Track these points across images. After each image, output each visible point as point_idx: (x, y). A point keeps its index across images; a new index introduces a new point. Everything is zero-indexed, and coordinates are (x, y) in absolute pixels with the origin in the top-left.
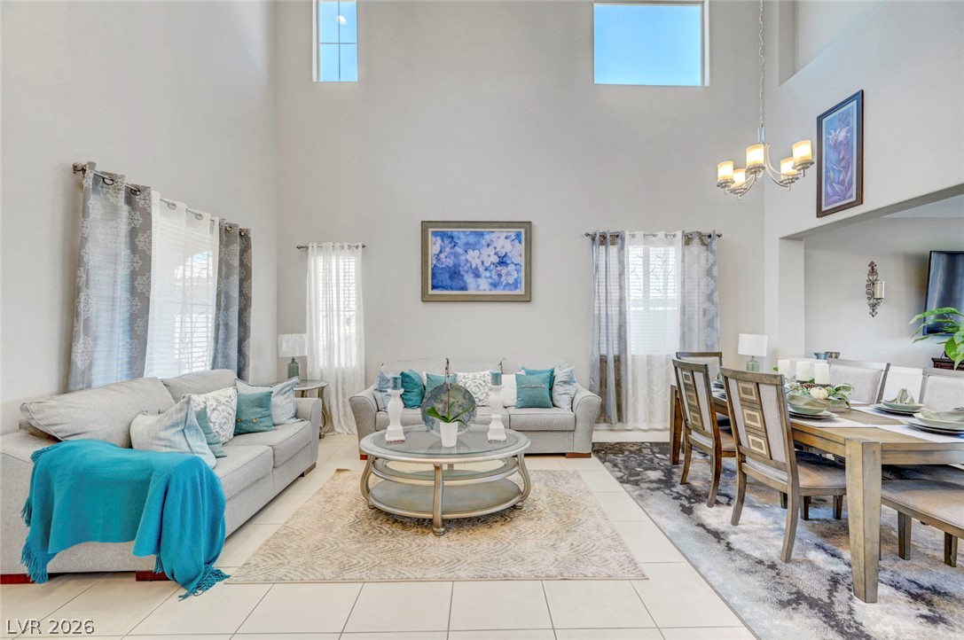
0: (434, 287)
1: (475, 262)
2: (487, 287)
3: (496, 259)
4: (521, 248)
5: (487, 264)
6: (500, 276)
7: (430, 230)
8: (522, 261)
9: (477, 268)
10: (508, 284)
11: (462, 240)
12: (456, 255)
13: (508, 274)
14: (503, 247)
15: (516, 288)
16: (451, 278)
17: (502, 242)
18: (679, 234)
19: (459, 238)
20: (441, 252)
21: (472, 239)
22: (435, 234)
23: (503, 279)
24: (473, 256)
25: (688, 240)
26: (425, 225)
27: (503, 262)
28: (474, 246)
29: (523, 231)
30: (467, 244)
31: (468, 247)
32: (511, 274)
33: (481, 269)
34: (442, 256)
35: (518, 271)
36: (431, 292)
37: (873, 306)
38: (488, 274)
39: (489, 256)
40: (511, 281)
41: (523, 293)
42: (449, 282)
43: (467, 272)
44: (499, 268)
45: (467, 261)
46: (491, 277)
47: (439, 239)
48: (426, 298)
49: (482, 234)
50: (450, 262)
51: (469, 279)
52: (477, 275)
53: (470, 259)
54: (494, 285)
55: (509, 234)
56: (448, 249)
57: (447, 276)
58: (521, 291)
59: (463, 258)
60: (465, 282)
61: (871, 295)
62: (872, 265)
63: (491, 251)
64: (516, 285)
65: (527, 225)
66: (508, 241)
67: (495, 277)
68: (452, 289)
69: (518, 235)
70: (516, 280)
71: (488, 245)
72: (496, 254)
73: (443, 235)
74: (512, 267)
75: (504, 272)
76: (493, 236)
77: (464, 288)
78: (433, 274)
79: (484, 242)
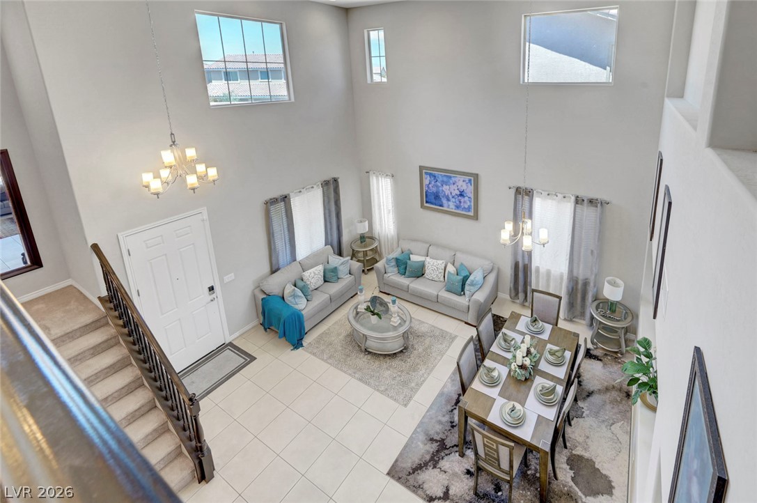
0: (427, 202)
1: (447, 192)
2: (454, 207)
3: (459, 193)
4: (471, 188)
5: (453, 194)
6: (460, 202)
7: (424, 171)
8: (472, 196)
9: (448, 195)
10: (465, 208)
11: (440, 179)
12: (437, 186)
13: (465, 202)
14: (462, 186)
15: (469, 211)
16: (435, 198)
17: (461, 184)
19: (438, 177)
20: (429, 183)
21: (445, 179)
22: (426, 173)
23: (462, 204)
24: (445, 188)
25: (578, 201)
26: (421, 168)
27: (462, 194)
28: (447, 183)
29: (472, 178)
30: (443, 181)
31: (443, 183)
32: (466, 202)
33: (450, 197)
34: (430, 186)
35: (470, 202)
36: (426, 205)
38: (454, 200)
39: (454, 190)
40: (466, 206)
41: (473, 215)
42: (433, 201)
43: (443, 197)
44: (460, 198)
45: (443, 191)
46: (455, 202)
47: (428, 176)
48: (422, 206)
49: (450, 177)
50: (434, 190)
51: (444, 201)
52: (448, 200)
54: (457, 207)
55: (465, 179)
56: (433, 183)
57: (433, 197)
58: (472, 213)
59: (441, 189)
60: (442, 202)
63: (455, 187)
64: (469, 209)
65: (476, 176)
66: (464, 183)
67: (458, 202)
68: (436, 205)
69: (470, 180)
70: (469, 206)
71: (454, 184)
72: (458, 189)
73: (430, 175)
74: (466, 198)
75: (462, 200)
76: (456, 179)
77: (441, 206)
78: (426, 195)
79: (451, 181)
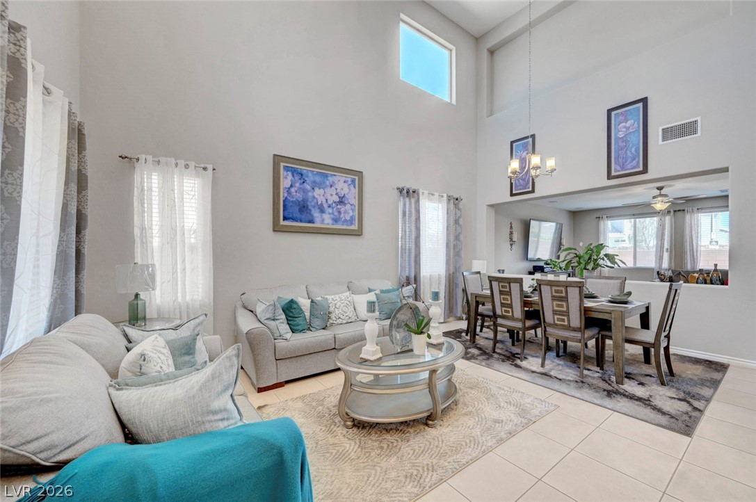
0: (285, 218)
1: (321, 200)
2: (330, 221)
3: (337, 199)
4: (355, 191)
5: (330, 202)
6: (340, 213)
7: (282, 164)
8: (355, 202)
9: (322, 205)
10: (346, 220)
11: (310, 178)
12: (305, 191)
13: (346, 212)
14: (342, 189)
15: (352, 224)
16: (300, 211)
17: (342, 185)
18: (445, 195)
19: (308, 176)
20: (291, 186)
21: (318, 179)
22: (286, 168)
23: (342, 216)
24: (318, 193)
26: (277, 159)
27: (342, 201)
28: (320, 185)
29: (357, 178)
30: (314, 182)
31: (315, 185)
32: (348, 212)
33: (325, 206)
34: (293, 190)
35: (353, 210)
36: (282, 223)
37: (511, 245)
38: (330, 210)
39: (332, 195)
40: (348, 218)
41: (357, 228)
42: (298, 215)
43: (314, 207)
44: (339, 207)
45: (314, 197)
46: (333, 213)
47: (290, 173)
48: (277, 228)
49: (326, 176)
50: (299, 196)
51: (316, 214)
52: (322, 211)
53: (316, 196)
54: (336, 220)
55: (347, 179)
56: (297, 185)
57: (297, 209)
58: (355, 227)
59: (310, 194)
60: (313, 216)
61: (511, 239)
62: (511, 224)
63: (332, 191)
64: (351, 221)
65: (359, 174)
66: (346, 185)
67: (336, 213)
68: (301, 221)
69: (353, 181)
70: (351, 217)
71: (331, 186)
72: (337, 194)
73: (294, 171)
74: (348, 207)
75: (342, 210)
76: (335, 179)
77: (311, 221)
78: (285, 206)
79: (327, 183)
